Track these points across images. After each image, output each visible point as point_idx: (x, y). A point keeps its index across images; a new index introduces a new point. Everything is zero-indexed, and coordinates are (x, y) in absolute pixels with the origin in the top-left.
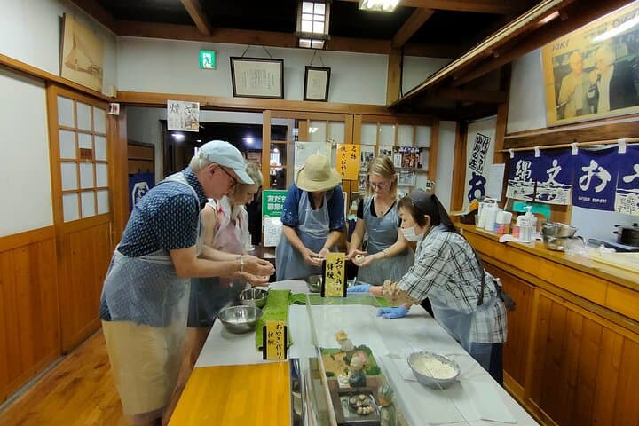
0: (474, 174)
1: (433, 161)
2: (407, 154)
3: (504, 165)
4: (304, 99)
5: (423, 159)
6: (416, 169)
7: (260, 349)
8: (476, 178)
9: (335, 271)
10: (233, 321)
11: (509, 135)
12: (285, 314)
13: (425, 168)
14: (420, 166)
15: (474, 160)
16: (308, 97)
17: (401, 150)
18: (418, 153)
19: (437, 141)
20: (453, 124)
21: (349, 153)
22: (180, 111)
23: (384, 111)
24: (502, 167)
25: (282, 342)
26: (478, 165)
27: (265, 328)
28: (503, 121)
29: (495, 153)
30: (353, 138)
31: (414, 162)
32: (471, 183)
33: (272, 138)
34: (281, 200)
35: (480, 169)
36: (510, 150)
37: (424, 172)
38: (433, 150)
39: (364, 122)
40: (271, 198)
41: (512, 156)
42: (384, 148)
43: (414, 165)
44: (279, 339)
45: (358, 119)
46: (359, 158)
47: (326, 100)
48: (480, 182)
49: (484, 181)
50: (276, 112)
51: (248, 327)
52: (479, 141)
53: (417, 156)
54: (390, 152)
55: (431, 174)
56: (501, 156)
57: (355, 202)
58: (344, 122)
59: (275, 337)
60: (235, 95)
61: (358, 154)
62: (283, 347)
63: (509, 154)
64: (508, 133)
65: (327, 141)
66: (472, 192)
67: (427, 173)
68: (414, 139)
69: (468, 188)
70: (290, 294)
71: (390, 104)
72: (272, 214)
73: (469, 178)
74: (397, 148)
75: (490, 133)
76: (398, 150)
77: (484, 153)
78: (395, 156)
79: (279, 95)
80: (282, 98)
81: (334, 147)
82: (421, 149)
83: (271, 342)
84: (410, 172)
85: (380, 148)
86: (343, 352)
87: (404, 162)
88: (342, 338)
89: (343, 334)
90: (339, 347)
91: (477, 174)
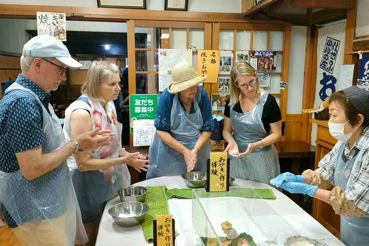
0: (324, 74)
1: (286, 64)
2: (261, 58)
3: (353, 66)
4: (165, 9)
5: (277, 62)
6: (270, 70)
7: (150, 241)
8: (326, 78)
9: (218, 168)
10: (123, 216)
11: (358, 38)
12: (165, 207)
13: (279, 70)
14: (274, 68)
15: (324, 62)
16: (169, 6)
17: (257, 54)
18: (273, 57)
19: (289, 45)
20: (304, 29)
21: (209, 58)
22: (49, 22)
23: (240, 19)
24: (351, 68)
25: (170, 234)
26: (328, 66)
27: (155, 222)
28: (352, 25)
29: (346, 55)
30: (212, 44)
31: (269, 65)
32: (322, 82)
33: (136, 47)
34: (147, 103)
35: (331, 69)
36: (359, 52)
37: (278, 74)
38: (285, 54)
39: (222, 30)
40: (137, 102)
41: (361, 57)
42: (240, 53)
43: (268, 68)
44: (168, 230)
45: (217, 26)
46: (218, 63)
47: (186, 9)
48: (330, 82)
49: (334, 80)
50: (139, 21)
51: (136, 221)
52: (329, 43)
53: (271, 59)
54: (246, 56)
55: (285, 76)
56: (351, 58)
57: (215, 103)
58: (203, 29)
59: (164, 230)
60: (99, 5)
61: (217, 59)
62: (171, 238)
63: (358, 55)
64: (357, 36)
65: (188, 48)
66: (323, 91)
67: (281, 74)
68: (269, 44)
69: (319, 87)
70: (166, 189)
71: (245, 11)
72: (140, 117)
73: (320, 77)
74: (252, 53)
75: (341, 37)
76: (253, 54)
77: (334, 55)
78: (251, 59)
79: (142, 5)
80: (145, 7)
81: (195, 53)
82: (275, 53)
83: (161, 234)
84: (265, 75)
85: (237, 53)
86: (229, 240)
87: (259, 65)
88: (227, 227)
89: (228, 224)
90: (225, 235)
91: (328, 74)
